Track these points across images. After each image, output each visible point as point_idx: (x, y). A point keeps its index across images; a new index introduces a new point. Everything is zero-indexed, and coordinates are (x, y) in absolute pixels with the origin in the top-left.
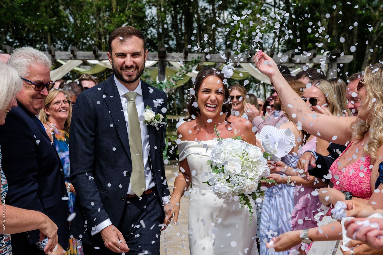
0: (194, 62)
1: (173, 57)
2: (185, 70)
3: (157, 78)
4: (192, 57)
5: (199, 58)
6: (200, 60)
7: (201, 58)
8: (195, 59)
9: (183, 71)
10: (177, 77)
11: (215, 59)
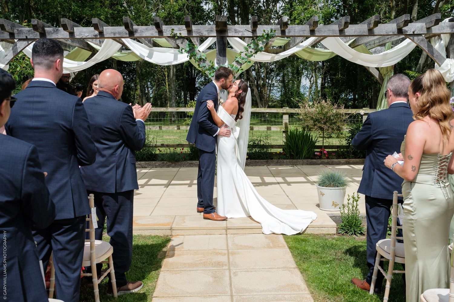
0: (266, 36)
1: (236, 31)
2: (253, 49)
3: (215, 61)
4: (262, 30)
5: (273, 31)
6: (273, 35)
7: (275, 31)
8: (267, 32)
9: (250, 50)
10: (243, 59)
11: (295, 31)
